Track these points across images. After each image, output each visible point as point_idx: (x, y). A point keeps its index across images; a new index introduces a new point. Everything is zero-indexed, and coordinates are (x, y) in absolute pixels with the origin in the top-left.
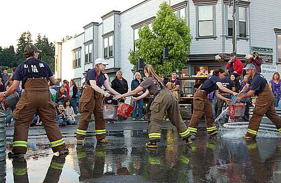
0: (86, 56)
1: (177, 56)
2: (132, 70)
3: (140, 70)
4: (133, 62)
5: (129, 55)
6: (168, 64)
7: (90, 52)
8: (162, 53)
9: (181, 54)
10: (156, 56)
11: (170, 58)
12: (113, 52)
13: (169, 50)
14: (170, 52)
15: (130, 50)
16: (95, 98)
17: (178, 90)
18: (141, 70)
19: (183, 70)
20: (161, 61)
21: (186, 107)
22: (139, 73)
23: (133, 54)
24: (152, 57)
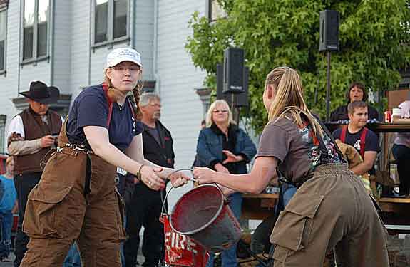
0: (27, 33)
1: (371, 39)
2: (200, 92)
3: (231, 92)
4: (205, 60)
5: (191, 31)
6: (338, 71)
7: (43, 18)
8: (315, 28)
9: (389, 34)
10: (291, 39)
11: (346, 48)
12: (130, 21)
13: (344, 18)
14: (344, 27)
15: (195, 16)
16: (86, 191)
17: (372, 171)
18: (235, 92)
19: (390, 93)
20: (312, 59)
21: (401, 236)
22: (224, 104)
23: (204, 31)
24: (275, 43)
